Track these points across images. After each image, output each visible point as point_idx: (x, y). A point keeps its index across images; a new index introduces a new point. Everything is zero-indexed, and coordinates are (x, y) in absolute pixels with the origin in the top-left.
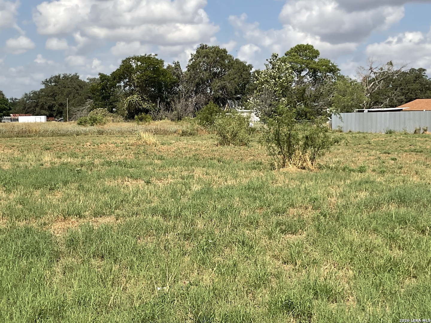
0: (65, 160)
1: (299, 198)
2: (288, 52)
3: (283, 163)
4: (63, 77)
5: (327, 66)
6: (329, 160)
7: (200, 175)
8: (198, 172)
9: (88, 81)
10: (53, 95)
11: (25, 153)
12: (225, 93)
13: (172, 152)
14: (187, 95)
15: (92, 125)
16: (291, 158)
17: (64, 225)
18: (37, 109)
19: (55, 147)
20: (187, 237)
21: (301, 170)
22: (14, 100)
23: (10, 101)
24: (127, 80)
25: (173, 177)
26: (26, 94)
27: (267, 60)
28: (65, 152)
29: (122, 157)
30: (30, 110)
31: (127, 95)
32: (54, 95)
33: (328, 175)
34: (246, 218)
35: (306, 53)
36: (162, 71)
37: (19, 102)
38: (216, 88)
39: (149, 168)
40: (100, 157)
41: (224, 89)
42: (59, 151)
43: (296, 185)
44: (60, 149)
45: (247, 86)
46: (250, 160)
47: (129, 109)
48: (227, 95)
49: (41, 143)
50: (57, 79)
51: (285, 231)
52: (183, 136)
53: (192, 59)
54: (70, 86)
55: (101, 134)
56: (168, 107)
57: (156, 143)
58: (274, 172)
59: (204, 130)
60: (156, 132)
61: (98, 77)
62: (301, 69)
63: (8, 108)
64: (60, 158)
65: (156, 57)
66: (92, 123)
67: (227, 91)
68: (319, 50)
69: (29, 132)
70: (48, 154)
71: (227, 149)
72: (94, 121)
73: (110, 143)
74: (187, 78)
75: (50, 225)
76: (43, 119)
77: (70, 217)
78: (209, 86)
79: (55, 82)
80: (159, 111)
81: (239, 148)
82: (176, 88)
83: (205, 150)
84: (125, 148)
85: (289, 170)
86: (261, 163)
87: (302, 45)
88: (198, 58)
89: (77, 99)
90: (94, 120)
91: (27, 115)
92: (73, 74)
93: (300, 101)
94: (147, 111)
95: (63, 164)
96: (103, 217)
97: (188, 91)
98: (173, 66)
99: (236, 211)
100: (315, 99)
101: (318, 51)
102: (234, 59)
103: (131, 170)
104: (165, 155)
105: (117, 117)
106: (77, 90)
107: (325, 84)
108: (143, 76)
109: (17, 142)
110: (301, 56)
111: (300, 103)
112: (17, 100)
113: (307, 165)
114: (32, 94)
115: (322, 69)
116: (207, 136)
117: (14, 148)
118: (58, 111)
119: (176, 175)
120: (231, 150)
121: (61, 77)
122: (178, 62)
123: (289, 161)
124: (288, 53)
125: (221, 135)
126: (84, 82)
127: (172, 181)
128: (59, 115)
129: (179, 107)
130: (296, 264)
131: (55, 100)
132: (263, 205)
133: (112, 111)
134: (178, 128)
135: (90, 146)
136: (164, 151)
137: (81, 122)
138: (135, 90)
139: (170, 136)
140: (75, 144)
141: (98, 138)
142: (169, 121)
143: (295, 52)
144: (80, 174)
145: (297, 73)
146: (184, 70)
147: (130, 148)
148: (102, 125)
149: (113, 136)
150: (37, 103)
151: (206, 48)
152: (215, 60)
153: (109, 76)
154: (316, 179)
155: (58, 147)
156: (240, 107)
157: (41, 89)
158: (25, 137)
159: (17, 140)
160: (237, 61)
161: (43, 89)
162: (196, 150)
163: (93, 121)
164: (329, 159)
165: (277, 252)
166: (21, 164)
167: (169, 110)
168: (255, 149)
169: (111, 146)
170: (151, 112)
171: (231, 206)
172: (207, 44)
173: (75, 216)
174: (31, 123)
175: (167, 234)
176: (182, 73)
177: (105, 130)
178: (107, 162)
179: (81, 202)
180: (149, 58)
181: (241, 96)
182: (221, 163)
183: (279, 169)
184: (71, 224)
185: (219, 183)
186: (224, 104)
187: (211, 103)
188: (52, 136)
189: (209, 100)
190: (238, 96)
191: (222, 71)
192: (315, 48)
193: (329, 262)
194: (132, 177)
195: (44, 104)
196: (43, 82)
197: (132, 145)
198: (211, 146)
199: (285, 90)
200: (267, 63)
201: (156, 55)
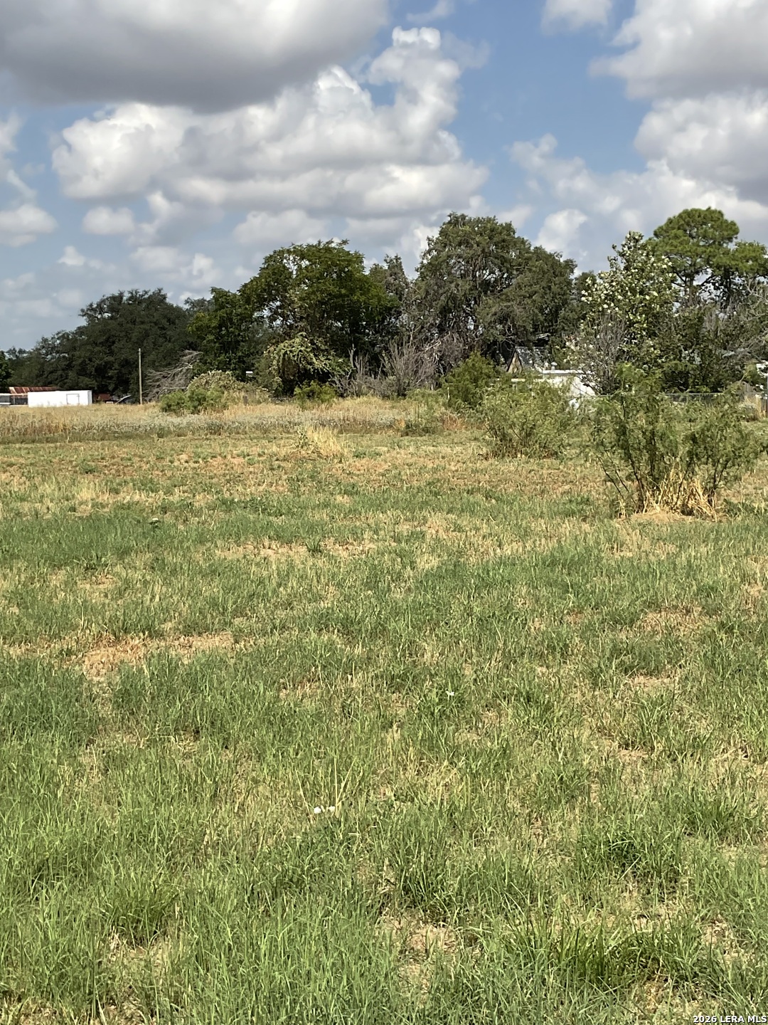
0: (126, 497)
1: (672, 588)
2: (661, 228)
3: (639, 500)
4: (130, 299)
5: (756, 260)
6: (754, 491)
7: (441, 531)
8: (436, 524)
9: (187, 307)
10: (107, 340)
11: (38, 480)
12: (509, 330)
13: (379, 475)
14: (419, 337)
15: (195, 411)
16: (658, 488)
17: (114, 655)
18: (70, 373)
19: (106, 466)
20: (396, 683)
21: (684, 517)
22: (17, 354)
23: (7, 356)
24: (278, 303)
25: (376, 537)
26: (45, 340)
27: (614, 247)
28: (129, 478)
29: (261, 488)
30: (55, 375)
31: (277, 339)
32: (109, 343)
33: (747, 529)
34: (539, 639)
35: (706, 231)
36: (360, 280)
37: (29, 359)
38: (489, 318)
39: (323, 515)
40: (207, 489)
41: (507, 321)
42: (114, 475)
43: (668, 554)
44: (118, 471)
45: (562, 313)
46: (562, 494)
47: (283, 373)
48: (514, 334)
49: (75, 456)
50: (115, 303)
51: (631, 668)
52: (407, 435)
53: (429, 252)
54: (147, 320)
55: (215, 433)
56: (375, 366)
57: (342, 455)
58: (616, 523)
59: (459, 421)
60: (344, 427)
61: (209, 297)
62: (693, 269)
63: (4, 373)
64: (117, 492)
65: (346, 248)
66: (195, 407)
67: (514, 326)
68: (736, 221)
69: (49, 431)
70: (89, 483)
71: (509, 466)
72: (199, 403)
73: (235, 454)
74: (419, 296)
75: (80, 656)
76: (83, 397)
77: (129, 636)
78: (472, 313)
79: (111, 309)
80: (353, 376)
81: (538, 464)
82: (393, 320)
83: (457, 471)
84: (268, 467)
85: (654, 517)
86: (588, 500)
87: (696, 210)
88: (445, 247)
89: (162, 349)
90: (199, 400)
91: (46, 388)
92: (152, 290)
93: (691, 347)
94: (323, 377)
95: (122, 507)
96: (204, 635)
97: (422, 327)
98: (386, 267)
99: (517, 619)
100: (727, 341)
101: (735, 224)
102: (532, 248)
103: (278, 521)
104: (361, 483)
105: (254, 391)
106: (163, 328)
107: (753, 303)
108: (314, 293)
109: (21, 454)
110: (693, 238)
111: (691, 351)
112: (25, 355)
113: (698, 504)
114: (58, 339)
115: (745, 266)
116: (465, 434)
117: (11, 469)
118: (118, 377)
119: (382, 533)
120: (520, 469)
121: (125, 298)
122: (397, 258)
123: (653, 495)
124: (663, 232)
125: (496, 434)
126: (178, 309)
127: (372, 546)
128: (121, 388)
129: (400, 364)
130: (653, 749)
131: (112, 353)
132: (583, 604)
133: (243, 378)
134: (397, 417)
135: (187, 462)
136: (358, 472)
137: (169, 406)
138: (296, 327)
139: (377, 437)
140: (153, 459)
141: (208, 442)
142: (377, 400)
143: (679, 229)
144: (158, 531)
145: (684, 278)
146: (412, 275)
147: (279, 467)
148: (218, 412)
149: (242, 436)
150: (71, 360)
151: (464, 224)
152: (486, 250)
153: (235, 295)
154: (716, 540)
155: (113, 465)
156: (547, 364)
157: (79, 328)
158: (40, 441)
159: (20, 448)
160: (539, 252)
161: (84, 327)
162: (435, 470)
163: (196, 403)
164: (755, 488)
165: (608, 720)
166: (25, 507)
167: (376, 374)
168: (576, 466)
169: (236, 461)
170: (336, 379)
171: (508, 608)
172: (466, 214)
173: (141, 634)
174: (54, 408)
175: (350, 677)
176: (407, 284)
177: (225, 424)
178: (224, 502)
179: (157, 599)
180: (328, 249)
181: (548, 336)
182: (493, 501)
183: (629, 516)
184: (130, 651)
185: (482, 550)
186: (508, 357)
187: (476, 356)
188: (102, 439)
189: (471, 348)
190: (542, 336)
191: (502, 277)
192: (728, 217)
193: (732, 744)
194: (278, 537)
195: (88, 362)
196: (83, 311)
197: (284, 460)
198: (473, 459)
199: (655, 321)
200: (614, 254)
201: (345, 242)
